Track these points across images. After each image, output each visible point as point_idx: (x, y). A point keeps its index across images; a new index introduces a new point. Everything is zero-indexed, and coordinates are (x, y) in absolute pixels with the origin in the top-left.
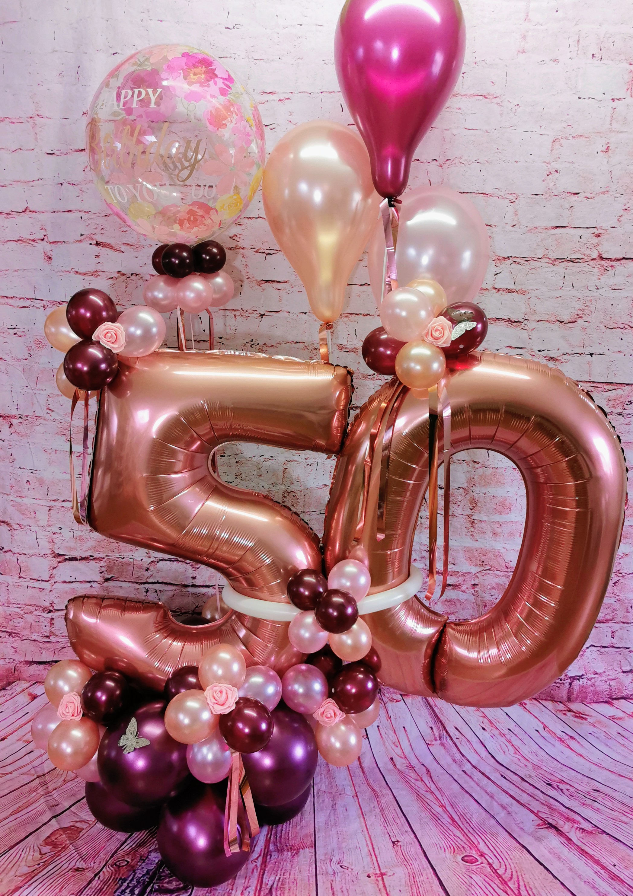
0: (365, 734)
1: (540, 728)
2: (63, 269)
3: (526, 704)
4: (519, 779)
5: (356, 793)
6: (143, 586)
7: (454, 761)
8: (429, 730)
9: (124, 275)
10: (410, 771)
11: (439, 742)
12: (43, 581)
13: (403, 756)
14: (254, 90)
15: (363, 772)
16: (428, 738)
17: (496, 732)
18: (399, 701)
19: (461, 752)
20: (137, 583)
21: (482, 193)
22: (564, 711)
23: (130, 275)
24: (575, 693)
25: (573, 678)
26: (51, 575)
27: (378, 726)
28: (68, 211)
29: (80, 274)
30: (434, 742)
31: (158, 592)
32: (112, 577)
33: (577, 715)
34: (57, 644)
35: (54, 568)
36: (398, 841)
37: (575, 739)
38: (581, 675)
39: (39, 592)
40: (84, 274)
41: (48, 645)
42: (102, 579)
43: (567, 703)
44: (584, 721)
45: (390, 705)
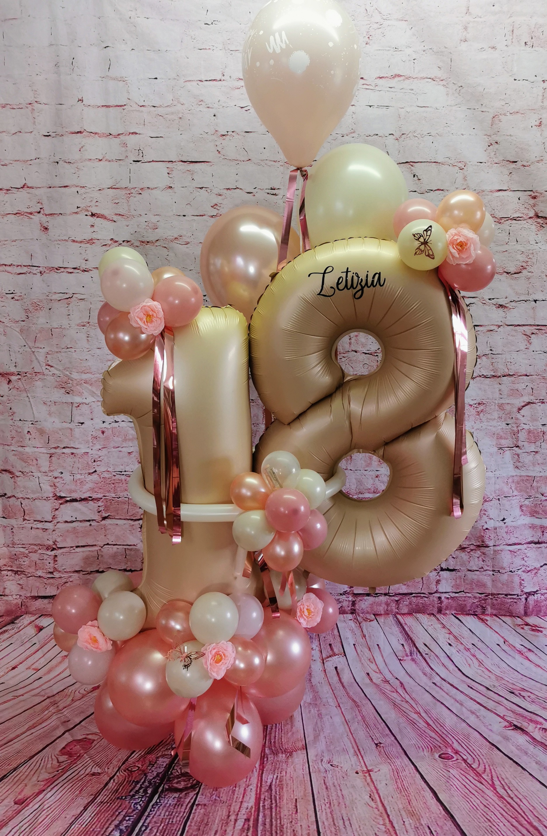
0: (343, 652)
1: (501, 643)
2: (60, 238)
3: (487, 620)
4: (485, 689)
5: (339, 704)
6: (137, 522)
7: (425, 674)
8: (401, 647)
9: (116, 242)
10: (386, 684)
11: (410, 657)
12: (46, 522)
13: (378, 671)
14: (230, 77)
15: (344, 687)
16: (400, 654)
17: (461, 647)
18: (372, 621)
19: (430, 666)
20: (132, 520)
21: (434, 162)
22: (522, 625)
23: (122, 242)
24: (531, 607)
25: (529, 594)
26: (54, 516)
27: (354, 645)
28: (65, 187)
29: (77, 242)
30: (405, 658)
32: (109, 515)
33: (534, 628)
34: (60, 580)
35: (57, 509)
36: (380, 743)
37: (532, 651)
38: (535, 590)
39: (42, 532)
40: (81, 242)
41: (51, 581)
42: (100, 517)
43: (524, 618)
44: (540, 634)
45: (364, 624)
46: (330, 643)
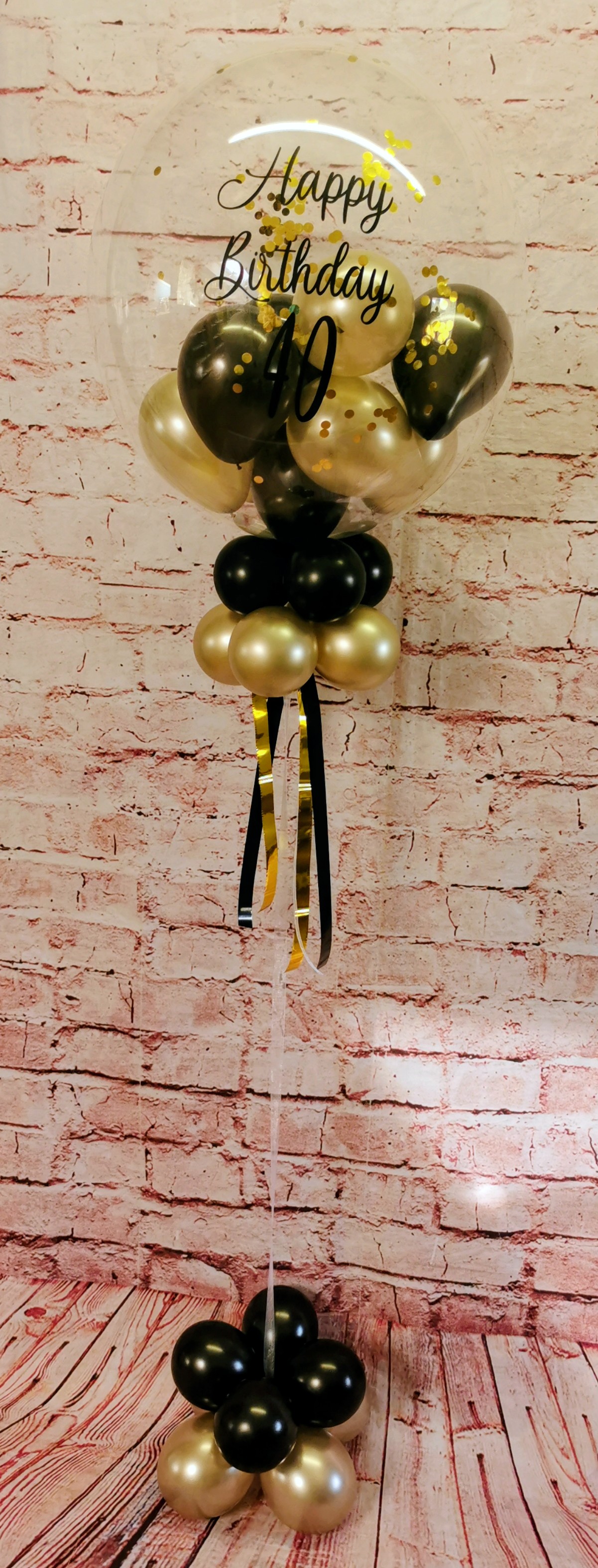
10: (594, 1516)
13: (579, 1479)
31: (77, 1091)
45: (554, 1363)
46: (472, 1400)
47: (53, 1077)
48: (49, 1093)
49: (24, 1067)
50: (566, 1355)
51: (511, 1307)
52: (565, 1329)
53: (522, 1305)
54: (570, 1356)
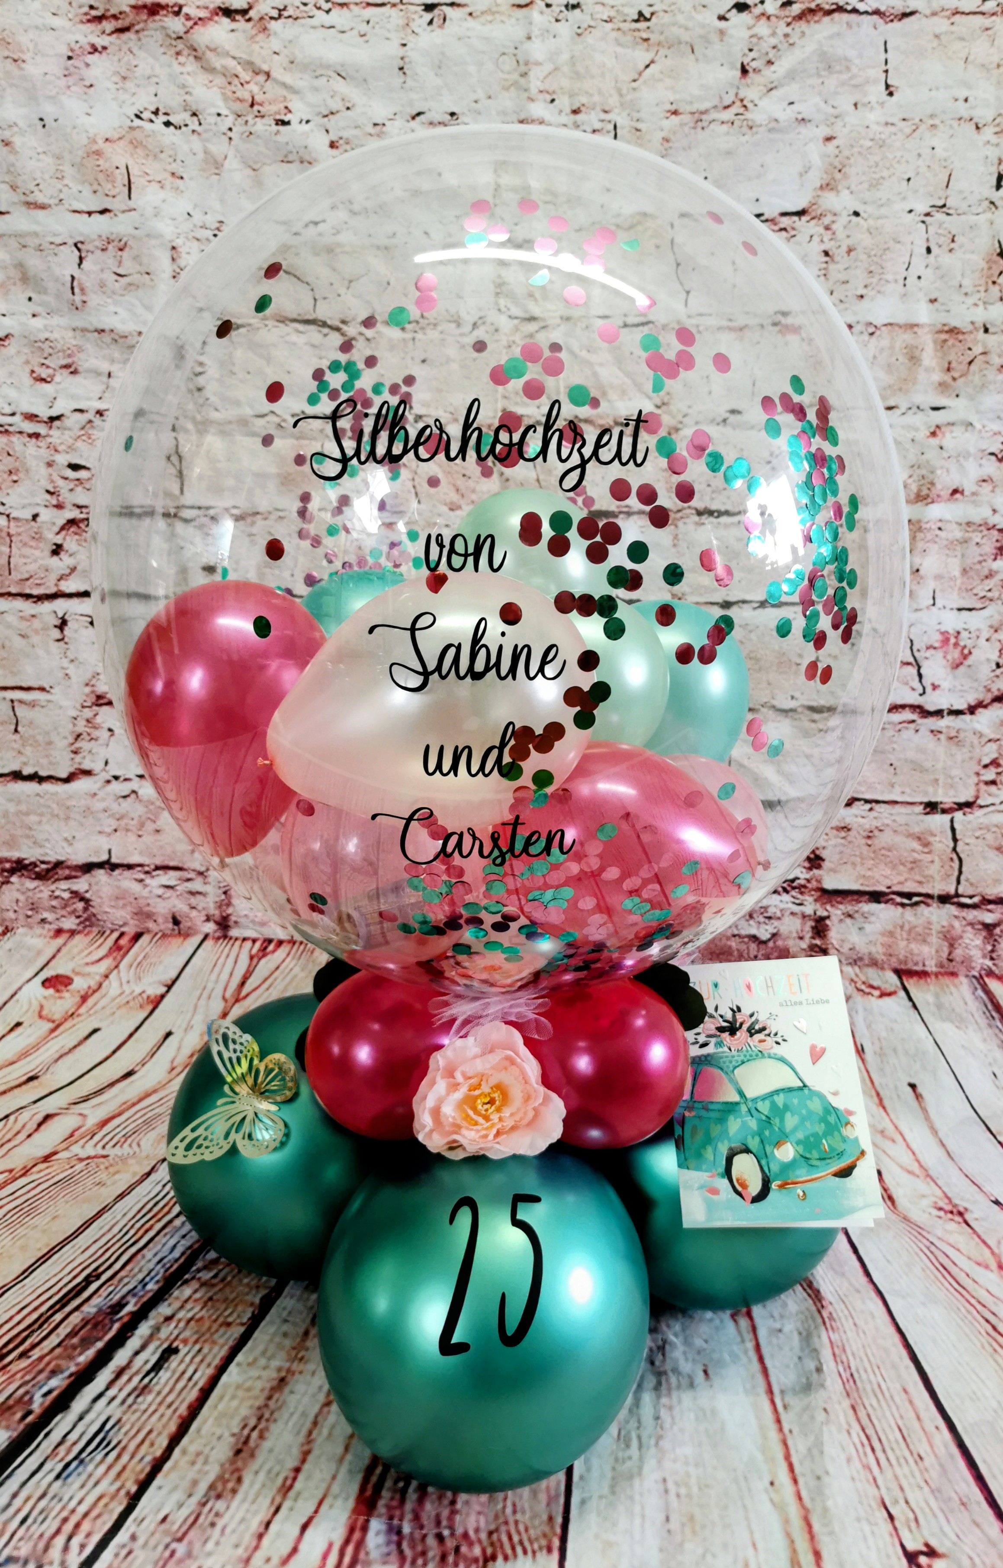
47: (61, 606)
48: (57, 634)
49: (13, 590)
50: (876, 993)
51: (787, 919)
52: (873, 949)
53: (804, 916)
54: (883, 995)
